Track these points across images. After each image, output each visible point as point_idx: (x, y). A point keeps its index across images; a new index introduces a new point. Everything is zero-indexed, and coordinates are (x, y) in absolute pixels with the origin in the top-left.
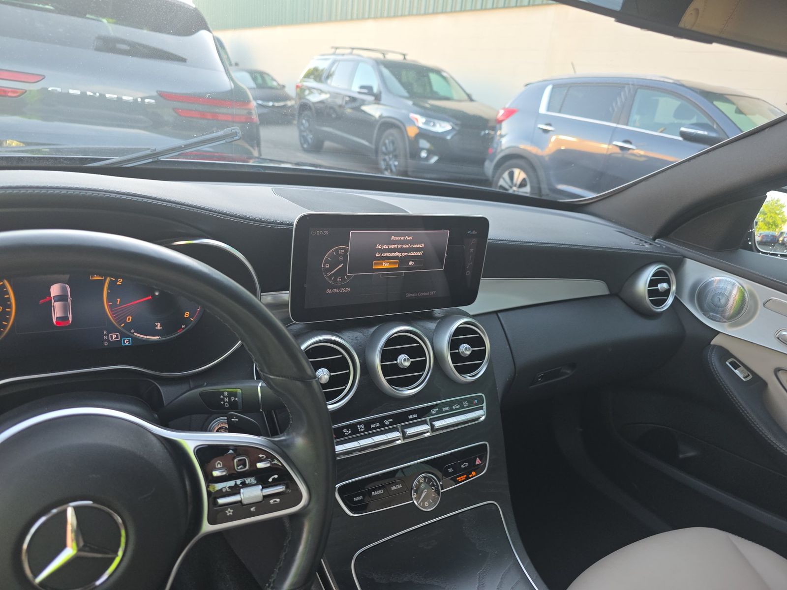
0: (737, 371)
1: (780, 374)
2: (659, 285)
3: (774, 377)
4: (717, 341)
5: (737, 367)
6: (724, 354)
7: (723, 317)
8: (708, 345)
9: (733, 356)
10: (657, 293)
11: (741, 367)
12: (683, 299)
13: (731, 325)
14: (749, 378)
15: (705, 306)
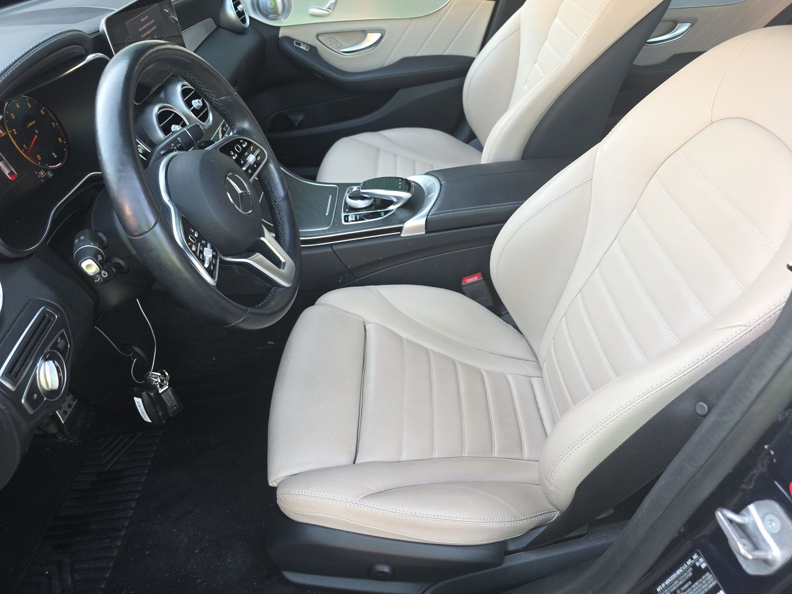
0: (301, 47)
1: (321, 38)
2: (238, 8)
3: (318, 42)
4: (282, 33)
5: (299, 44)
6: (290, 40)
7: (278, 15)
8: (279, 38)
9: (294, 40)
10: (240, 14)
11: (302, 44)
12: (250, 13)
13: (285, 18)
14: (309, 48)
15: (265, 12)
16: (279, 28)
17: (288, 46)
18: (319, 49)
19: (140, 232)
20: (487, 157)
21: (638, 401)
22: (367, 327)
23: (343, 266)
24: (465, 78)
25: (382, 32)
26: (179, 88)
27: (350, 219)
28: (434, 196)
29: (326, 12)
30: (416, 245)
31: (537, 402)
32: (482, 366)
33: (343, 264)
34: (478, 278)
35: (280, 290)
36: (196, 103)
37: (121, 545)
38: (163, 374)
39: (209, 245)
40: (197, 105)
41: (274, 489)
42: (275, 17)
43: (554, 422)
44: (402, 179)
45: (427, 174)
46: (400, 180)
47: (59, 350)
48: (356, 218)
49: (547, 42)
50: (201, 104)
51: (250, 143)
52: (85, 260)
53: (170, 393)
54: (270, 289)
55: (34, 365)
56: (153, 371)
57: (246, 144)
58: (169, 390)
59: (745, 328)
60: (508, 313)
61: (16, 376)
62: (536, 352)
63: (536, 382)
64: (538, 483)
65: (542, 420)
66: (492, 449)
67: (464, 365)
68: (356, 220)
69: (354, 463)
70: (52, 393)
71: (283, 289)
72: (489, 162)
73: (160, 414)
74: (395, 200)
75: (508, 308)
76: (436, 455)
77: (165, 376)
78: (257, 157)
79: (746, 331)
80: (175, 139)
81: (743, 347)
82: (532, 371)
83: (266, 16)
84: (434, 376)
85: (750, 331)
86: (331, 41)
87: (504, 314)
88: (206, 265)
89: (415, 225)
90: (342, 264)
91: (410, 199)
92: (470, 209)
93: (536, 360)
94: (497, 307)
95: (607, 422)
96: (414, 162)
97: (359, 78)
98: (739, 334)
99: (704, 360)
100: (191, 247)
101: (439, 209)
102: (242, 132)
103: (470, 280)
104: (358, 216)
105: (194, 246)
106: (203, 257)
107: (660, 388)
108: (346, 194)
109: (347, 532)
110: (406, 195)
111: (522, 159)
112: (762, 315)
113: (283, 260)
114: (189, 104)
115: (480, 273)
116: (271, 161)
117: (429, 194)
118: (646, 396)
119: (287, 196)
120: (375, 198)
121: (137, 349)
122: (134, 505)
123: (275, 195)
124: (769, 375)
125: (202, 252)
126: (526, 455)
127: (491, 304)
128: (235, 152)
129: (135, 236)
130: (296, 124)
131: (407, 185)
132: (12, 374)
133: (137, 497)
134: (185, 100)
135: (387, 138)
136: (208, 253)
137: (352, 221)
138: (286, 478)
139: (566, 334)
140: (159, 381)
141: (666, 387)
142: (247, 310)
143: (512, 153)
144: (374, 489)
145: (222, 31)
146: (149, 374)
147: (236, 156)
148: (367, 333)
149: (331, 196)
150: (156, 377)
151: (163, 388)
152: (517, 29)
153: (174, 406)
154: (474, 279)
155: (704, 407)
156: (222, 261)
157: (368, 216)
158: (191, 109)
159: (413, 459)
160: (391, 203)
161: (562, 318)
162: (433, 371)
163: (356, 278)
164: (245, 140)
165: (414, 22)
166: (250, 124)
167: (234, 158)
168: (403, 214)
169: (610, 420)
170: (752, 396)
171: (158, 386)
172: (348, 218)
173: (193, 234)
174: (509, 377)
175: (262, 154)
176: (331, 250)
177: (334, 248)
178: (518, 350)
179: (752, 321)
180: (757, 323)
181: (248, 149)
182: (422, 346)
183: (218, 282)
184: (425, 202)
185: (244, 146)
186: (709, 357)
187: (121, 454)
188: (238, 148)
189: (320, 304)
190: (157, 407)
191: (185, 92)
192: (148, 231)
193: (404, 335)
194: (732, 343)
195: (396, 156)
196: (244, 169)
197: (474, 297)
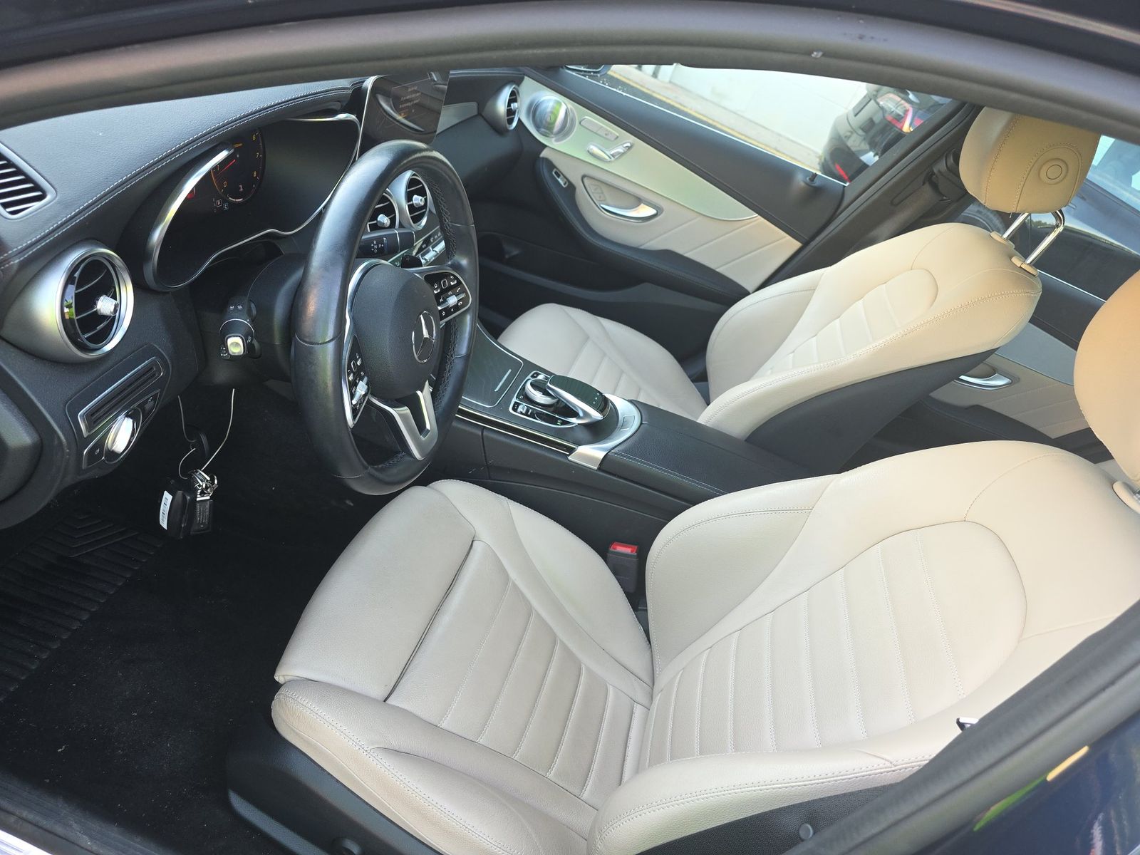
0: (559, 180)
1: (586, 181)
2: (512, 105)
3: (582, 184)
4: (544, 154)
5: (559, 176)
6: (550, 165)
7: (552, 133)
8: (539, 157)
9: (555, 167)
10: (511, 113)
11: (561, 176)
12: (522, 115)
13: (557, 141)
14: (567, 185)
15: (538, 120)
16: (544, 146)
17: (545, 172)
18: (578, 191)
19: (312, 340)
20: (708, 417)
21: (743, 790)
22: (475, 543)
23: (484, 458)
24: (728, 309)
25: (660, 212)
26: (408, 175)
27: (520, 409)
28: (627, 433)
29: (608, 158)
30: (579, 478)
31: (628, 736)
32: (587, 661)
33: (485, 456)
34: (632, 552)
35: (408, 459)
36: (417, 200)
37: (47, 659)
38: (212, 480)
39: (366, 379)
40: (417, 202)
41: (277, 686)
42: (546, 133)
43: (638, 770)
44: (601, 394)
45: (631, 401)
46: (598, 394)
47: (144, 410)
48: (527, 411)
49: (838, 321)
50: (422, 204)
51: (459, 283)
52: (234, 336)
53: (208, 506)
54: (398, 452)
55: (116, 416)
56: (203, 471)
57: (456, 282)
58: (208, 502)
59: (889, 765)
60: (647, 610)
61: (95, 422)
62: (656, 676)
63: (639, 711)
64: (586, 837)
65: (624, 760)
66: (548, 769)
67: (565, 649)
68: (526, 414)
69: (385, 701)
70: (113, 454)
71: (411, 459)
72: (708, 425)
73: (183, 526)
74: (581, 414)
75: (648, 605)
76: (481, 741)
77: (213, 483)
78: (459, 301)
79: (890, 769)
80: (381, 238)
81: (879, 785)
82: (641, 696)
83: (538, 127)
84: (524, 644)
85: (894, 771)
86: (595, 190)
87: (641, 610)
88: (354, 402)
89: (590, 454)
90: (483, 454)
91: (599, 422)
92: (660, 469)
93: (651, 684)
94: (636, 596)
95: (699, 797)
96: (622, 372)
97: (607, 247)
98: (881, 769)
99: (832, 779)
100: (349, 375)
101: (625, 451)
102: (457, 267)
103: (621, 549)
104: (530, 411)
105: (352, 374)
106: (355, 391)
107: (774, 786)
108: (529, 377)
109: (337, 780)
110: (596, 415)
111: (746, 440)
112: (913, 759)
113: (428, 427)
114: (409, 197)
115: (636, 547)
116: (471, 310)
117: (622, 426)
118: (753, 788)
119: (467, 357)
120: (559, 400)
121: (204, 439)
122: (85, 617)
123: (456, 349)
124: (883, 825)
125: (356, 385)
126: (586, 795)
127: (632, 589)
128: (440, 286)
129: (304, 341)
130: (507, 257)
131: (603, 404)
132: (93, 418)
133: (93, 610)
134: (408, 190)
135: (603, 328)
136: (361, 389)
137: (521, 413)
138: (298, 678)
139: (701, 670)
140: (204, 487)
141: (779, 788)
142: (366, 468)
143: (739, 427)
144: (395, 744)
145: (480, 121)
146: (197, 472)
147: (439, 291)
148: (472, 551)
149: (510, 370)
150: (202, 479)
151: (203, 496)
152: (812, 289)
153: (202, 523)
154: (627, 550)
155: (809, 830)
156: (369, 402)
157: (541, 416)
158: (410, 203)
159: (453, 731)
160: (575, 415)
161: (704, 651)
162: (527, 637)
163: (490, 479)
164: (456, 278)
165: (700, 218)
166: (470, 263)
167: (435, 292)
168: (583, 434)
169: (702, 796)
170: (859, 839)
171: (199, 491)
172: (518, 407)
173: (357, 360)
174: (611, 689)
175: (465, 301)
176: (480, 434)
177: (485, 433)
178: (637, 662)
179: (900, 762)
180: (904, 766)
181: (454, 289)
182: (528, 600)
183: (356, 425)
184: (614, 434)
185: (452, 284)
186: (839, 778)
187: (99, 546)
188: (445, 283)
189: (433, 489)
190: (184, 516)
191: (412, 183)
192: (321, 344)
193: (513, 575)
194: (870, 775)
195: (605, 355)
196: (440, 308)
197: (616, 572)
